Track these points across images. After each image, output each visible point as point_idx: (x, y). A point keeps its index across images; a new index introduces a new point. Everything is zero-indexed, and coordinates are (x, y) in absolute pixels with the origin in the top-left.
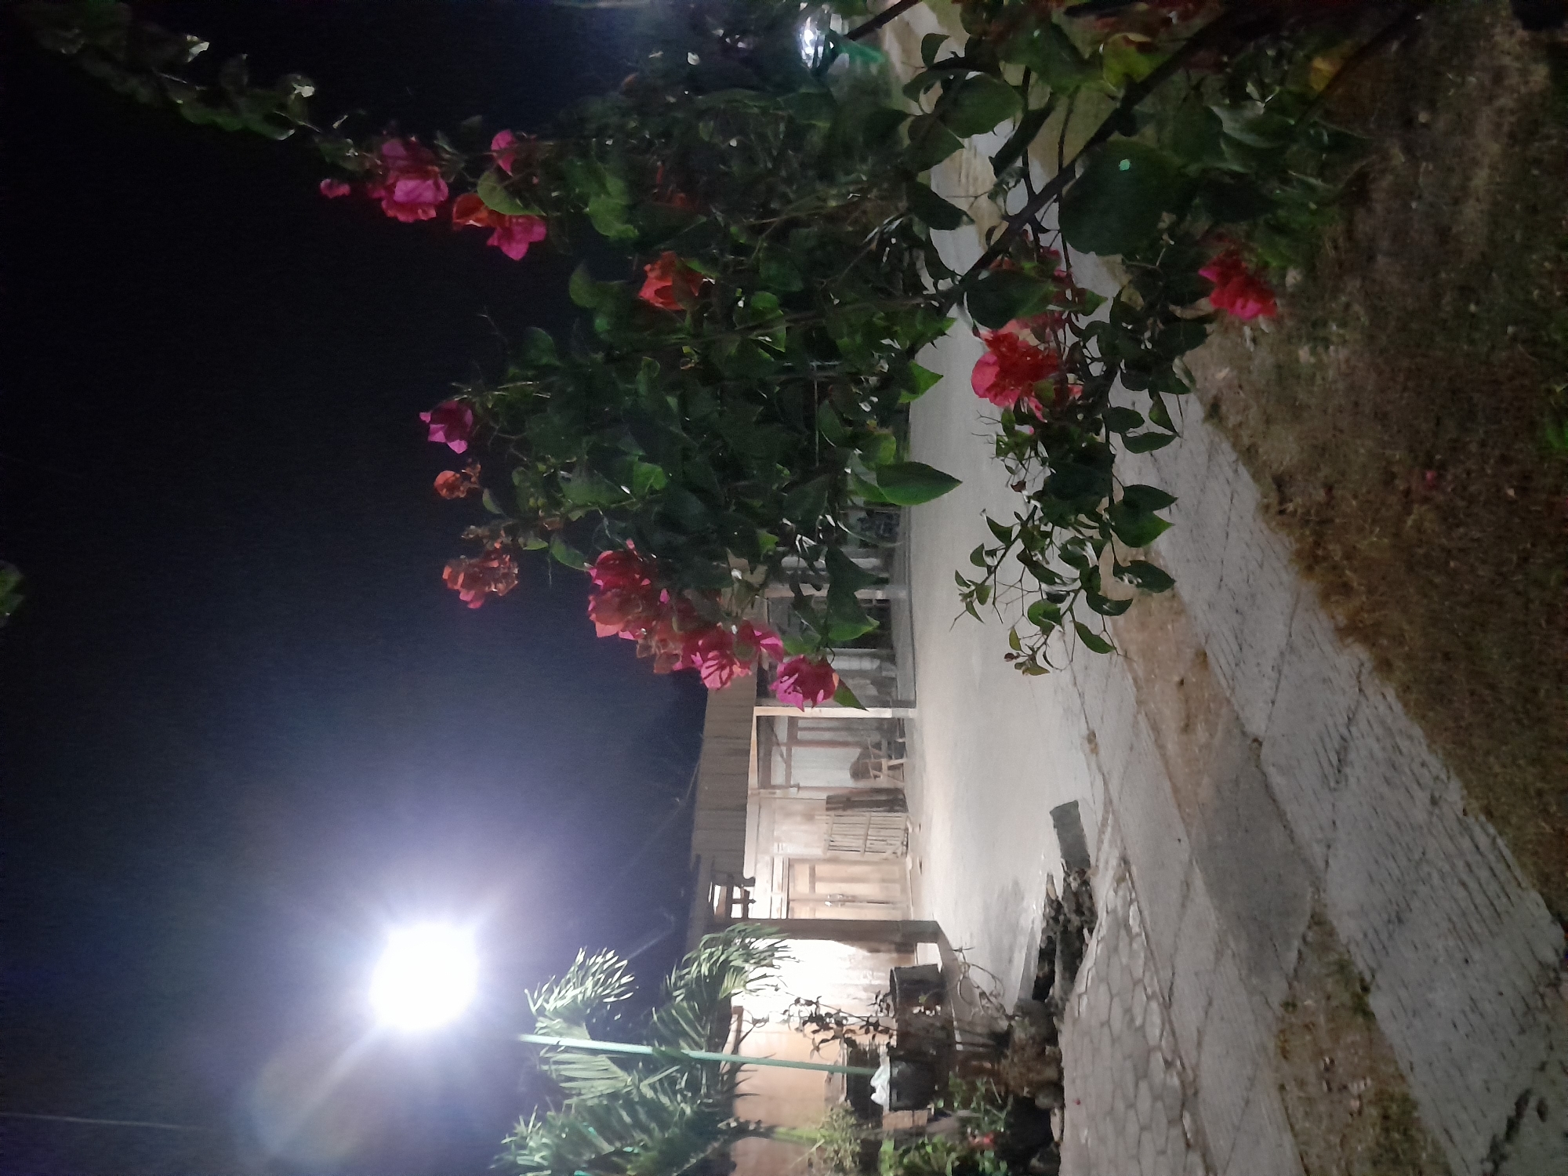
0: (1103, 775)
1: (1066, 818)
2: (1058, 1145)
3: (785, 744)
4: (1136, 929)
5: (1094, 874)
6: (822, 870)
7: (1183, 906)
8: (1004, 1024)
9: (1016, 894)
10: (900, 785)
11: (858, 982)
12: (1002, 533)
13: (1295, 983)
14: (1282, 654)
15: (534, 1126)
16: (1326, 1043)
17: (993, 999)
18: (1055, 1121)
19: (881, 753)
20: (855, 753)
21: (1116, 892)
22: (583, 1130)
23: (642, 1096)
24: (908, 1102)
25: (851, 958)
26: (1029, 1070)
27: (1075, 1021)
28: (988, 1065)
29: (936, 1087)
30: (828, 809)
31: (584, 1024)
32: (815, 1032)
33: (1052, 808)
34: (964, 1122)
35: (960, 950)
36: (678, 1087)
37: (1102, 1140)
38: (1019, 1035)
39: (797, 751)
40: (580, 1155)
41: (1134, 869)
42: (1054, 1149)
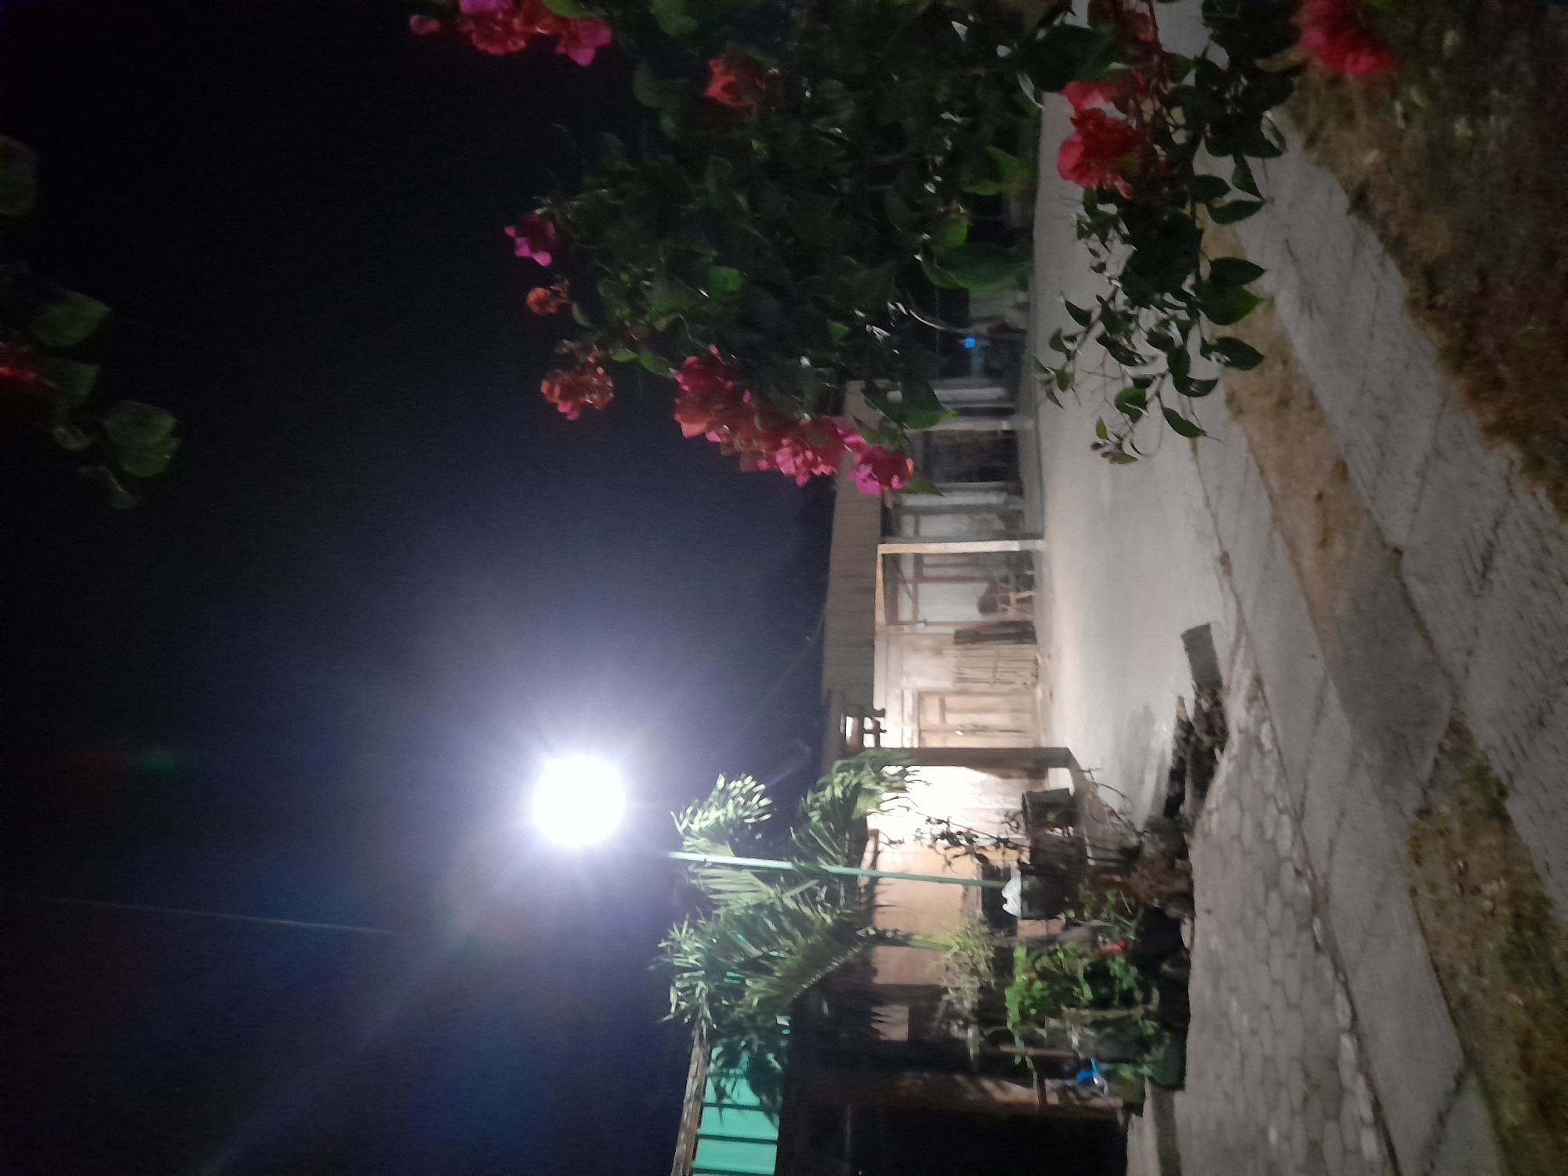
0: (1236, 596)
1: (1198, 642)
2: (1188, 952)
3: (911, 582)
4: (1267, 744)
5: (1228, 694)
6: (951, 701)
7: (1317, 722)
8: (1134, 841)
9: (1147, 718)
10: (1029, 617)
11: (992, 807)
12: (1082, 317)
13: (1430, 792)
14: (1427, 459)
15: (687, 932)
16: (1459, 847)
17: (1121, 816)
18: (1185, 930)
19: (1008, 587)
20: (981, 588)
21: (1248, 710)
22: (733, 937)
23: (785, 906)
24: (1039, 913)
25: (982, 784)
26: (1160, 882)
27: (1207, 835)
28: (1118, 878)
29: (1067, 899)
30: (956, 643)
31: (727, 843)
32: (947, 848)
33: (1183, 629)
34: (1095, 931)
35: (1089, 771)
36: (818, 899)
37: (1231, 946)
38: (1149, 850)
39: (925, 589)
40: (730, 958)
41: (1268, 689)
42: (1185, 957)
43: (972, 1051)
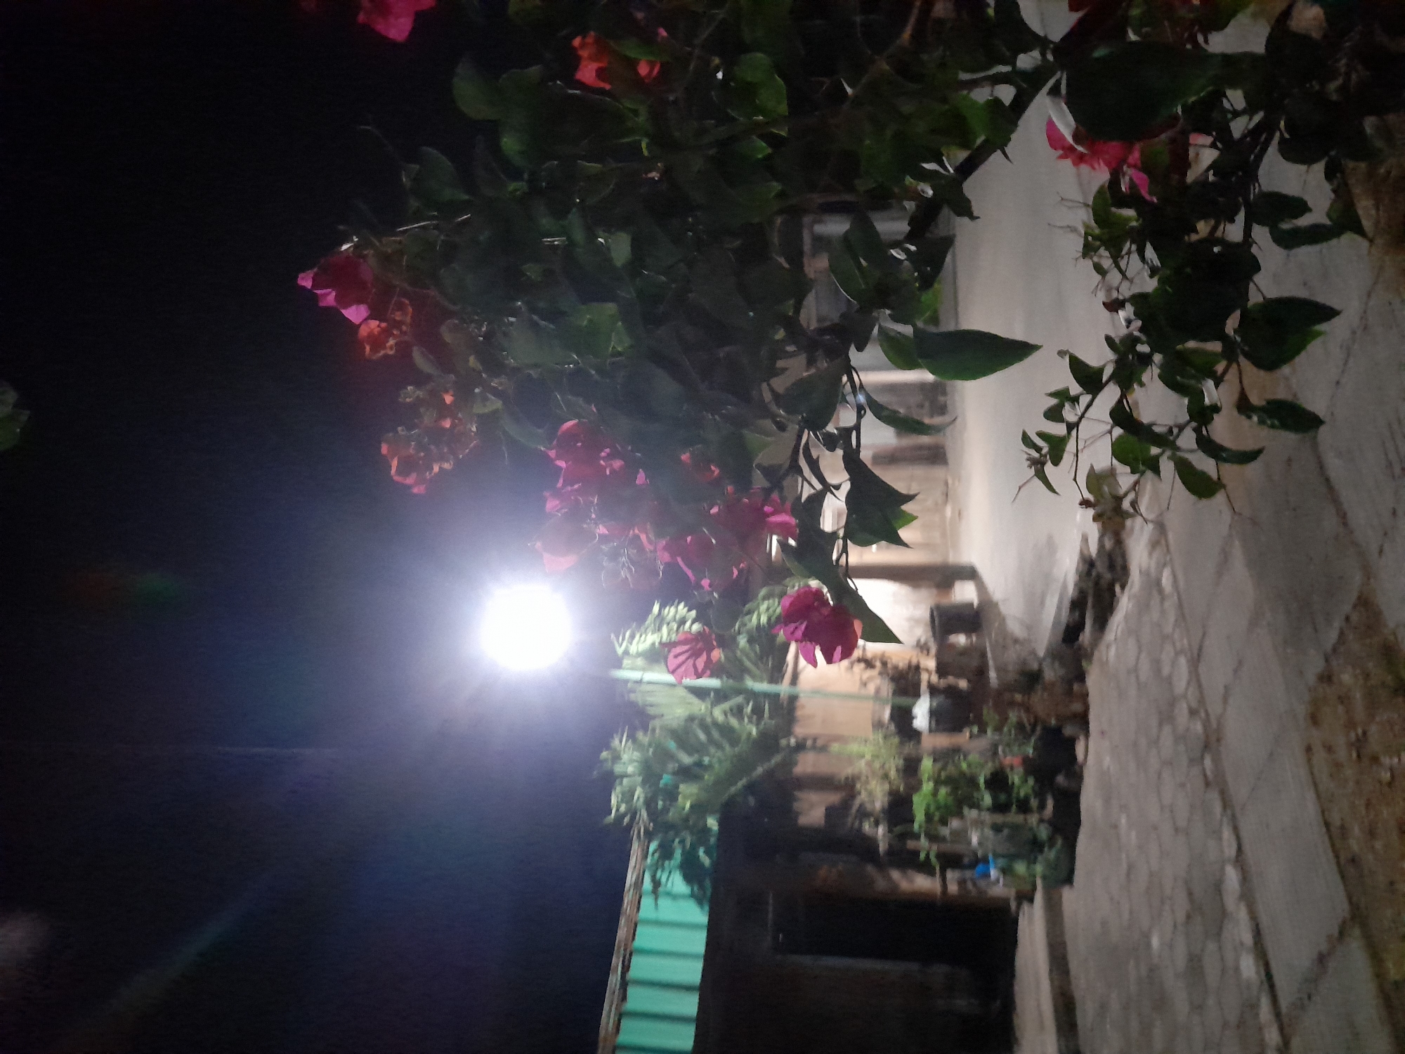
2: (1081, 767)
4: (1167, 588)
5: (1129, 538)
7: (1220, 576)
8: (1035, 666)
9: (1051, 546)
10: (941, 444)
11: (902, 614)
13: (1333, 660)
14: (1353, 333)
15: (626, 743)
16: (1360, 717)
17: (1024, 643)
18: (1080, 747)
21: (1150, 554)
22: (667, 746)
23: (715, 723)
24: (946, 727)
25: (894, 594)
26: (1058, 704)
27: (1104, 665)
28: (1019, 698)
29: (971, 717)
34: (996, 743)
36: (744, 713)
37: (1123, 769)
38: (1049, 674)
40: (665, 765)
41: (1171, 536)
42: (1078, 769)
43: (882, 847)
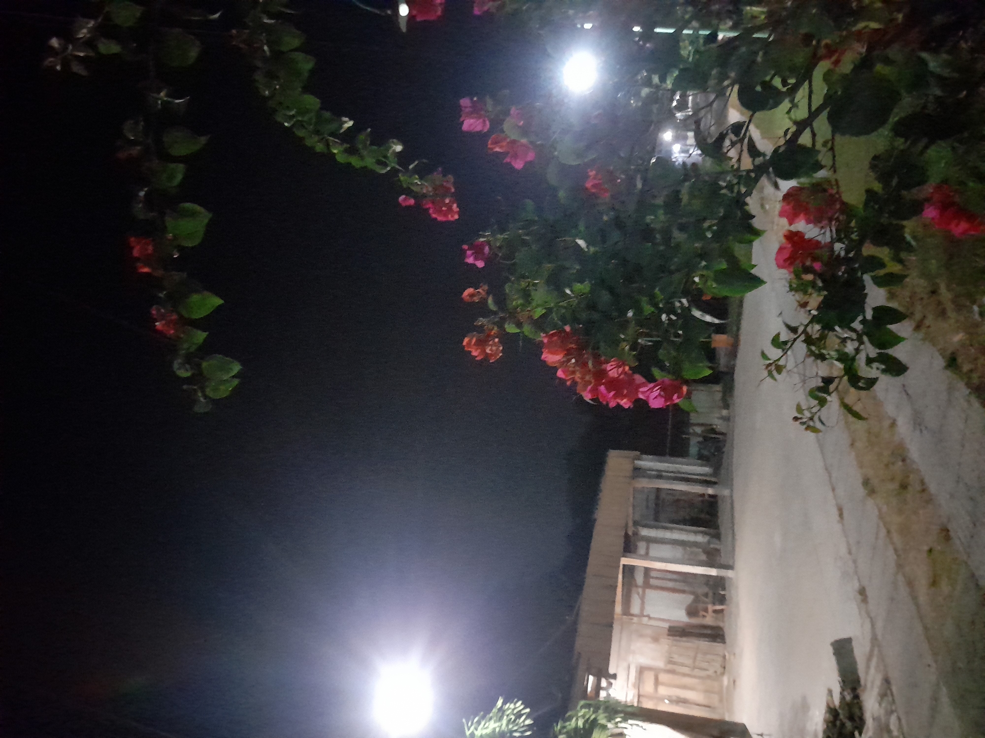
0: (871, 618)
1: (842, 650)
3: (640, 587)
4: (895, 731)
5: (864, 691)
6: (663, 677)
7: (933, 717)
9: (804, 706)
12: (794, 330)
19: (708, 600)
20: (689, 598)
21: (880, 704)
30: (669, 635)
33: (832, 640)
39: (651, 594)
41: (894, 689)
